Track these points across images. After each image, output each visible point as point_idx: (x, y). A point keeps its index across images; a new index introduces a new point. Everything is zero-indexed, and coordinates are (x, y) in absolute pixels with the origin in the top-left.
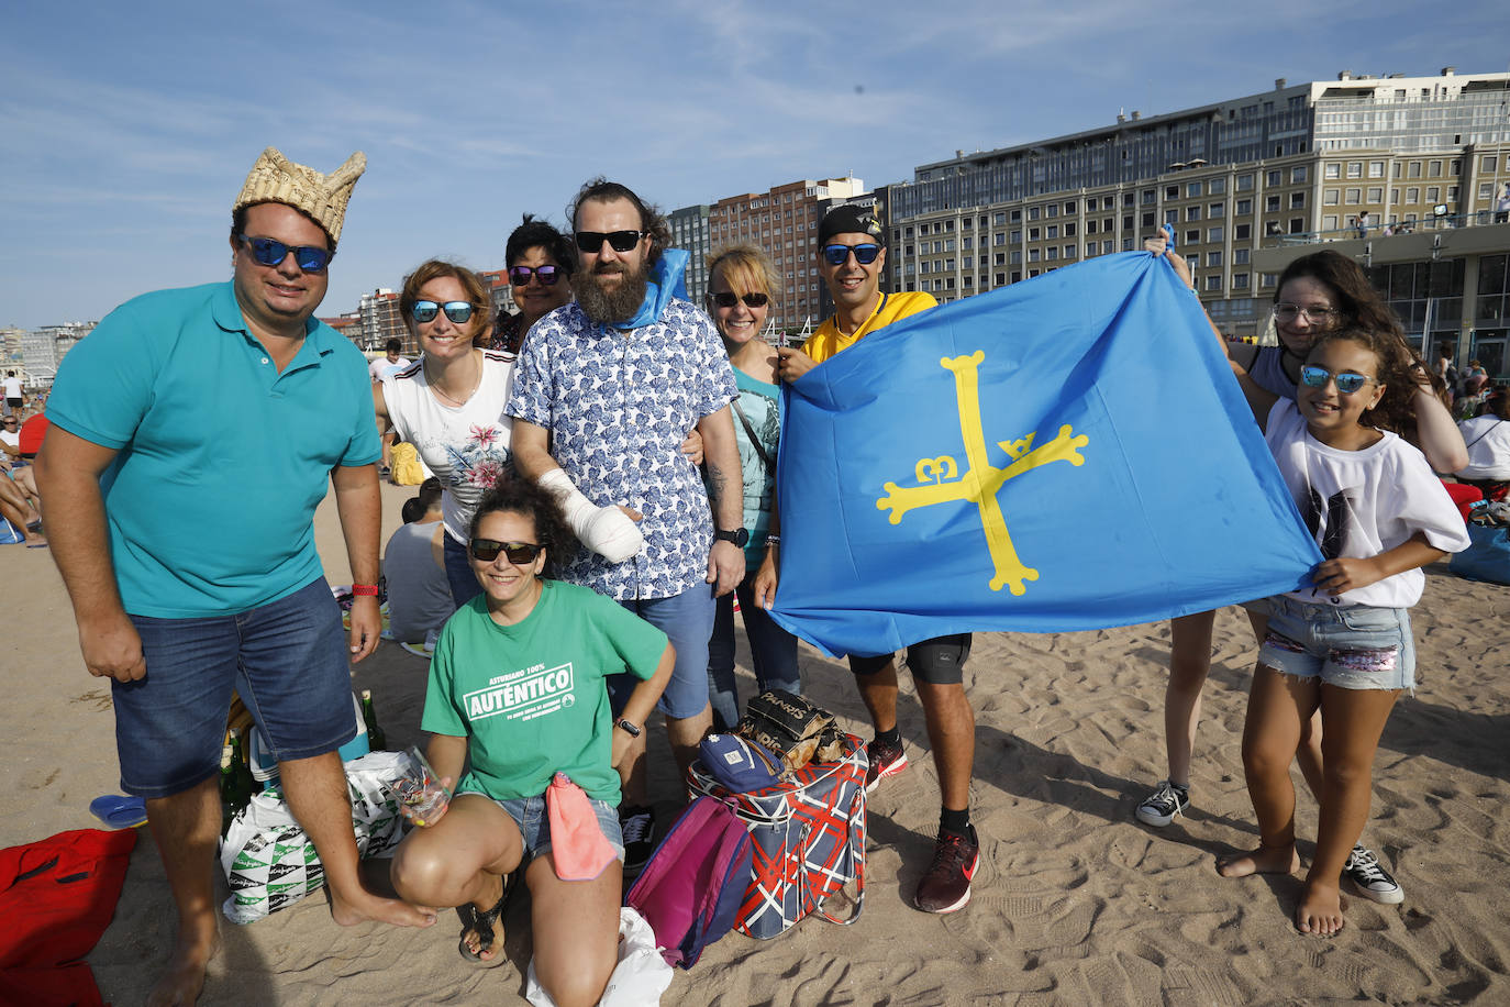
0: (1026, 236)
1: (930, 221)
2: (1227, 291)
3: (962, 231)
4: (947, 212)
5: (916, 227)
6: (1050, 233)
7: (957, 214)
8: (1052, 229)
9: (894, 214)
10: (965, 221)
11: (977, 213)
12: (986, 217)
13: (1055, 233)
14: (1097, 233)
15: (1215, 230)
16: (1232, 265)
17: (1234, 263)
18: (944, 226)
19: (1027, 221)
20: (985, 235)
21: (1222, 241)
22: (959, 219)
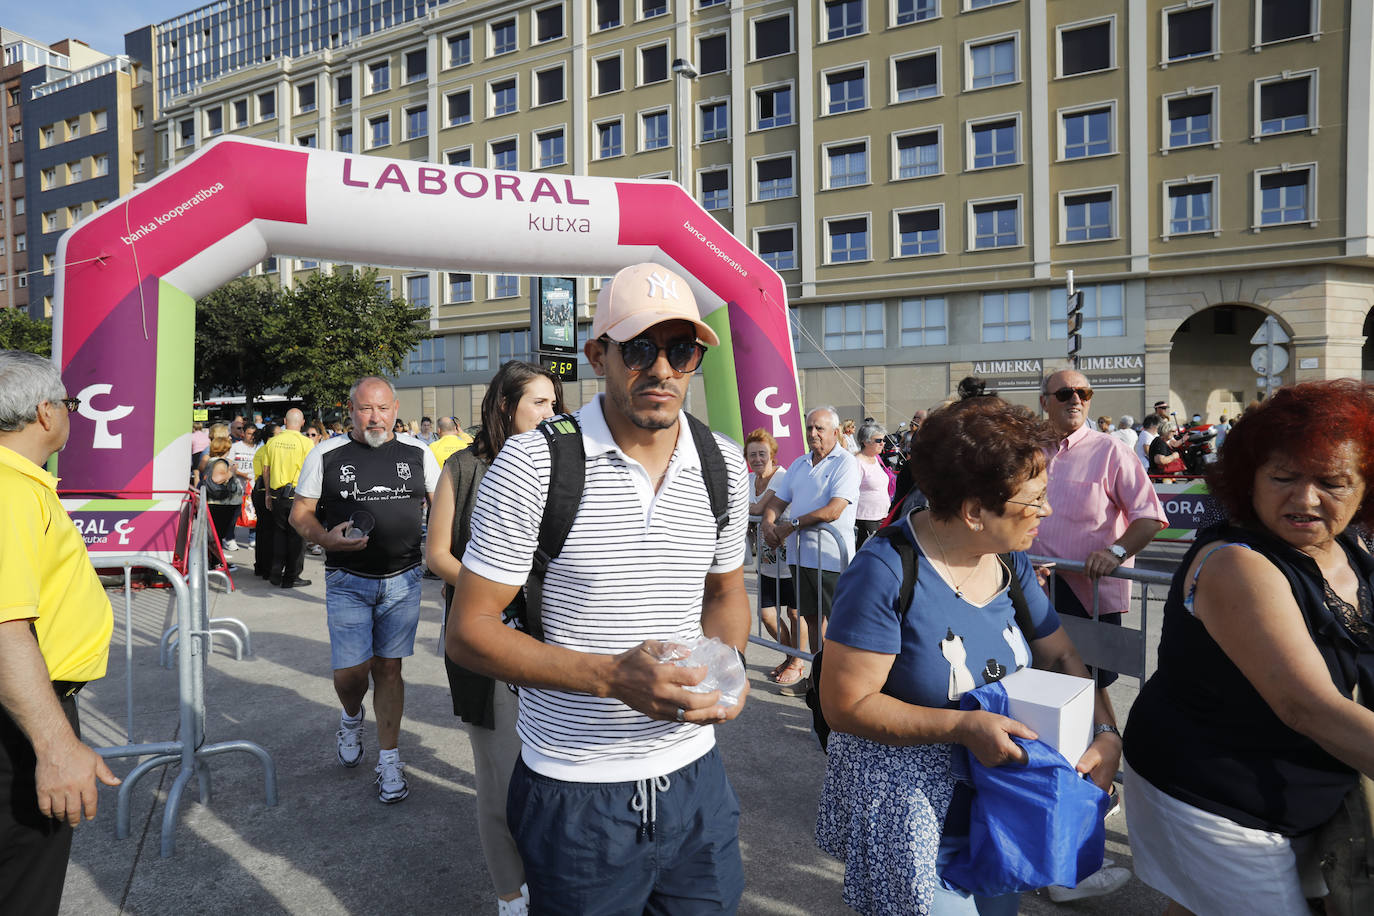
0: (439, 113)
1: (224, 94)
2: (1043, 250)
3: (294, 118)
4: (261, 68)
5: (197, 115)
6: (499, 101)
7: (282, 73)
8: (504, 87)
9: (164, 92)
10: (301, 89)
11: (327, 68)
12: (347, 73)
13: (512, 98)
14: (623, 88)
15: (992, 48)
16: (1054, 163)
17: (1062, 156)
18: (256, 105)
19: (442, 73)
20: (344, 126)
21: (1017, 82)
22: (286, 85)
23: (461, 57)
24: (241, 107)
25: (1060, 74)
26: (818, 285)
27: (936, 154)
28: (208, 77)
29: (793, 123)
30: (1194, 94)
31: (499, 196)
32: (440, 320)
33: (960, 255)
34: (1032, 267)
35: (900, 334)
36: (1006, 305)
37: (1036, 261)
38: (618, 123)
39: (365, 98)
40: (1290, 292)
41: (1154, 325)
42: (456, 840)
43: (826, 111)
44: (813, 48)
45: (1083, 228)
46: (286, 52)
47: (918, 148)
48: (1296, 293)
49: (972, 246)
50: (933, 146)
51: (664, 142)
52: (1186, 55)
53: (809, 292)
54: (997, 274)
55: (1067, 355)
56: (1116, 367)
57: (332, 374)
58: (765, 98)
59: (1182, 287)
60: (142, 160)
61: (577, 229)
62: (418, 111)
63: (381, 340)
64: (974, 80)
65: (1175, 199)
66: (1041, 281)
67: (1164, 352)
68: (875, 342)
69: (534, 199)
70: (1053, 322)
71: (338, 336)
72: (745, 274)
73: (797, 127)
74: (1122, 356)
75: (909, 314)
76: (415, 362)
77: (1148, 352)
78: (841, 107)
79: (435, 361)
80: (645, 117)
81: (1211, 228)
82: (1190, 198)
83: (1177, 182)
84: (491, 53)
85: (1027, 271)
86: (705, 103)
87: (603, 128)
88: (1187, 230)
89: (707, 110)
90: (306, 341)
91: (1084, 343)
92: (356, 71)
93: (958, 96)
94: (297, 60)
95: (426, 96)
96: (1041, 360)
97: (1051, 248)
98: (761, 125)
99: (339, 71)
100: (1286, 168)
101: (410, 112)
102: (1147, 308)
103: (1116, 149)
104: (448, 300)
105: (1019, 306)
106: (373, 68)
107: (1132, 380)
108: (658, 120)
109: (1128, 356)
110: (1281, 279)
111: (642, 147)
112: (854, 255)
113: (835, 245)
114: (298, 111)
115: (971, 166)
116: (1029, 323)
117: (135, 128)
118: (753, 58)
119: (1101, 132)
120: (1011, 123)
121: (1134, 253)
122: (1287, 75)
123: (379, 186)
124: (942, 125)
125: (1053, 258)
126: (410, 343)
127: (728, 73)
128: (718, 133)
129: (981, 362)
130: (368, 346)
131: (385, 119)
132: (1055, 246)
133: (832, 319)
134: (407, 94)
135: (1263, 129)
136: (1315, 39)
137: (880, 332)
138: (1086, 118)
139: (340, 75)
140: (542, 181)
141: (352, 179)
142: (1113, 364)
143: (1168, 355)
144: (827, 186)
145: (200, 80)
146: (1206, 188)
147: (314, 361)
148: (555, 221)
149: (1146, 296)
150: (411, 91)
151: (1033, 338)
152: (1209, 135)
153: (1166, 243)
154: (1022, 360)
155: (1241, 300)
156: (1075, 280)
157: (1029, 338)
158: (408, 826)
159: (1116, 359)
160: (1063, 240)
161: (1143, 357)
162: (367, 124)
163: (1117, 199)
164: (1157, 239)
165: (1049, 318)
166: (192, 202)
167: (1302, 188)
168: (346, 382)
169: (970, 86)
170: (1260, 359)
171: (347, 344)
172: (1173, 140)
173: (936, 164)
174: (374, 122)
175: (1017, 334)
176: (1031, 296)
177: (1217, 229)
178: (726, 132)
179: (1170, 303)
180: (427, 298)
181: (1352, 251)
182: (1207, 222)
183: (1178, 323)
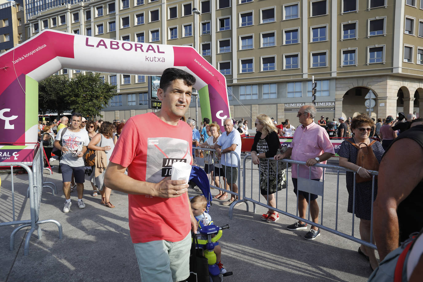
0: (119, 24)
1: (49, 16)
2: (305, 70)
3: (72, 24)
4: (60, 7)
5: (39, 22)
6: (138, 20)
7: (68, 9)
8: (140, 16)
9: (28, 14)
10: (74, 14)
11: (83, 8)
12: (89, 10)
13: (143, 19)
14: (178, 17)
15: (291, 7)
16: (309, 43)
17: (311, 41)
18: (59, 19)
19: (120, 11)
20: (88, 27)
21: (298, 18)
22: (69, 13)
23: (126, 6)
24: (54, 20)
25: (311, 16)
26: (238, 79)
27: (274, 40)
28: (43, 10)
29: (230, 29)
30: (351, 23)
31: (136, 50)
32: (120, 89)
33: (281, 71)
34: (302, 75)
35: (263, 95)
36: (294, 87)
37: (304, 73)
38: (176, 28)
39: (95, 18)
40: (377, 83)
41: (338, 93)
42: (118, 248)
43: (240, 26)
44: (237, 6)
45: (318, 63)
46: (69, 2)
47: (268, 38)
48: (379, 84)
49: (284, 68)
50: (273, 37)
51: (190, 34)
52: (349, 11)
53: (235, 82)
54: (292, 77)
55: (312, 102)
56: (327, 105)
57: (86, 106)
58: (222, 21)
59: (346, 81)
60: (21, 36)
61: (161, 61)
62: (112, 23)
63: (101, 96)
64: (286, 17)
65: (345, 55)
66: (305, 79)
67: (341, 101)
68: (255, 97)
69: (147, 51)
70: (308, 91)
71: (87, 94)
72: (213, 75)
73: (232, 30)
74: (329, 102)
75: (265, 89)
76: (113, 103)
77: (336, 101)
78: (245, 24)
79: (119, 102)
80: (184, 26)
81: (355, 64)
82: (349, 54)
83: (345, 49)
84: (136, 5)
85: (301, 76)
86: (203, 22)
87: (171, 29)
88: (348, 64)
89: (204, 24)
90: (77, 96)
91: (317, 98)
92: (92, 9)
93: (280, 22)
94: (73, 5)
95: (115, 18)
96: (304, 103)
97: (308, 69)
98: (220, 29)
99: (87, 9)
100: (377, 46)
101: (110, 23)
102: (336, 87)
103: (327, 39)
104: (123, 83)
105: (298, 87)
106: (97, 8)
107: (331, 109)
108: (188, 27)
109: (330, 102)
110: (375, 79)
111: (183, 36)
112: (249, 70)
113: (243, 67)
114: (73, 22)
115: (284, 43)
116: (301, 92)
117: (18, 26)
118: (218, 8)
119: (323, 34)
120: (297, 30)
121: (332, 71)
122: (377, 18)
123: (98, 46)
124: (276, 31)
125: (308, 72)
126: (111, 97)
127: (210, 13)
128: (207, 32)
129: (287, 104)
130: (97, 97)
131: (102, 25)
132: (309, 68)
133: (242, 90)
134: (109, 17)
135: (370, 34)
136: (385, 7)
137: (257, 94)
138: (319, 29)
139: (87, 10)
140: (150, 46)
141: (89, 44)
142: (326, 104)
143: (342, 102)
144: (241, 49)
145: (40, 10)
146: (354, 51)
147: (79, 102)
148: (154, 58)
149: (336, 84)
150: (110, 17)
151: (302, 96)
152: (355, 35)
153: (342, 68)
154: (299, 103)
155: (363, 85)
156: (314, 79)
157: (301, 97)
158: (104, 244)
159: (327, 103)
160: (311, 66)
161: (334, 102)
162: (96, 27)
163: (328, 54)
164: (339, 66)
165: (307, 91)
166: (36, 50)
167: (381, 52)
168: (90, 109)
169: (284, 19)
170: (367, 103)
171: (90, 97)
172: (344, 37)
173: (274, 43)
174: (98, 26)
175: (298, 95)
176: (302, 84)
177: (357, 64)
178: (210, 31)
179: (342, 86)
180: (116, 83)
181: (395, 71)
182: (354, 62)
183: (345, 92)
